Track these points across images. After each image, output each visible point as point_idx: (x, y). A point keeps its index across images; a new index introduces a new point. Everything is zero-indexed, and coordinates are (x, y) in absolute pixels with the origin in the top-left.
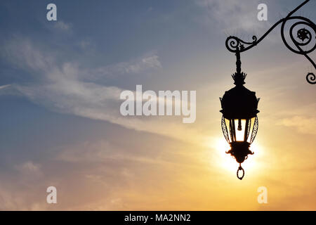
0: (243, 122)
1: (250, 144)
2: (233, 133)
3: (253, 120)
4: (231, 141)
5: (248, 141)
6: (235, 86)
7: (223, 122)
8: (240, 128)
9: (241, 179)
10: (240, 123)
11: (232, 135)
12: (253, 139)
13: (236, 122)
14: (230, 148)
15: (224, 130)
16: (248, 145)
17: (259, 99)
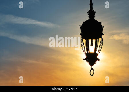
0: (94, 41)
1: (98, 54)
2: (88, 48)
3: (100, 39)
4: (86, 53)
5: (97, 52)
6: (89, 18)
7: (82, 41)
8: (92, 45)
9: (92, 75)
10: (92, 42)
11: (87, 49)
12: (100, 51)
13: (90, 41)
14: (86, 57)
15: (82, 45)
16: (97, 55)
17: (103, 27)
